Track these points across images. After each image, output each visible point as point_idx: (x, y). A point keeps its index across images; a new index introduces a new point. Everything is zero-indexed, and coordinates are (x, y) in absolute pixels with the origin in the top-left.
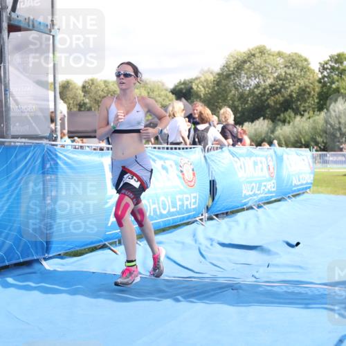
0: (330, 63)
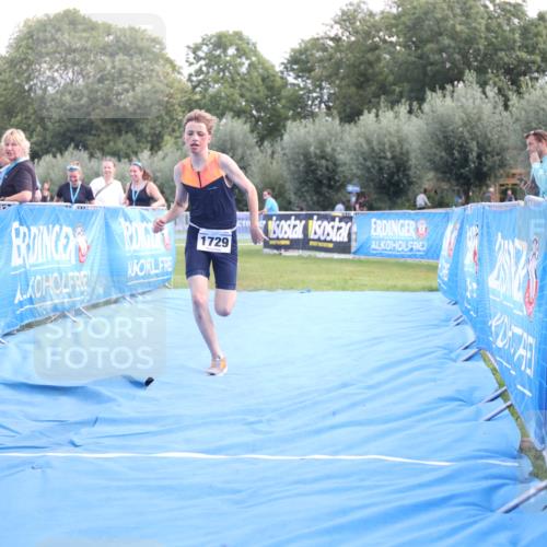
0: (205, 48)
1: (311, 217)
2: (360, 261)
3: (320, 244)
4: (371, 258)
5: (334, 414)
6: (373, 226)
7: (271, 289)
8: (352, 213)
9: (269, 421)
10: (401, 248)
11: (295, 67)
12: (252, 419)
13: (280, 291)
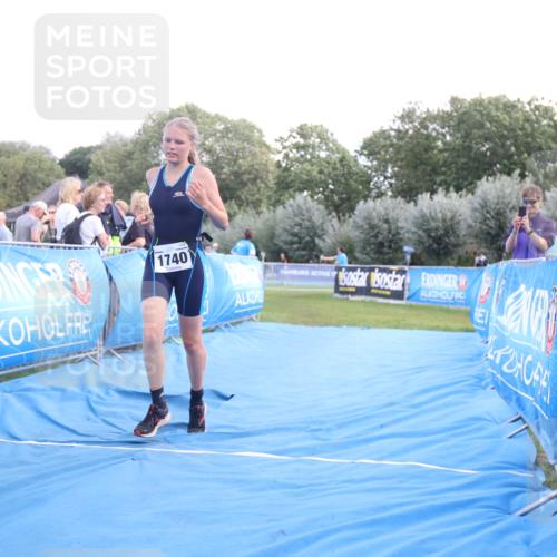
1: (373, 270)
2: (411, 306)
3: (380, 292)
4: (420, 304)
5: (382, 426)
6: (423, 279)
7: (338, 325)
8: (406, 268)
9: (329, 430)
10: (445, 297)
11: (366, 152)
12: (315, 427)
13: (345, 327)
